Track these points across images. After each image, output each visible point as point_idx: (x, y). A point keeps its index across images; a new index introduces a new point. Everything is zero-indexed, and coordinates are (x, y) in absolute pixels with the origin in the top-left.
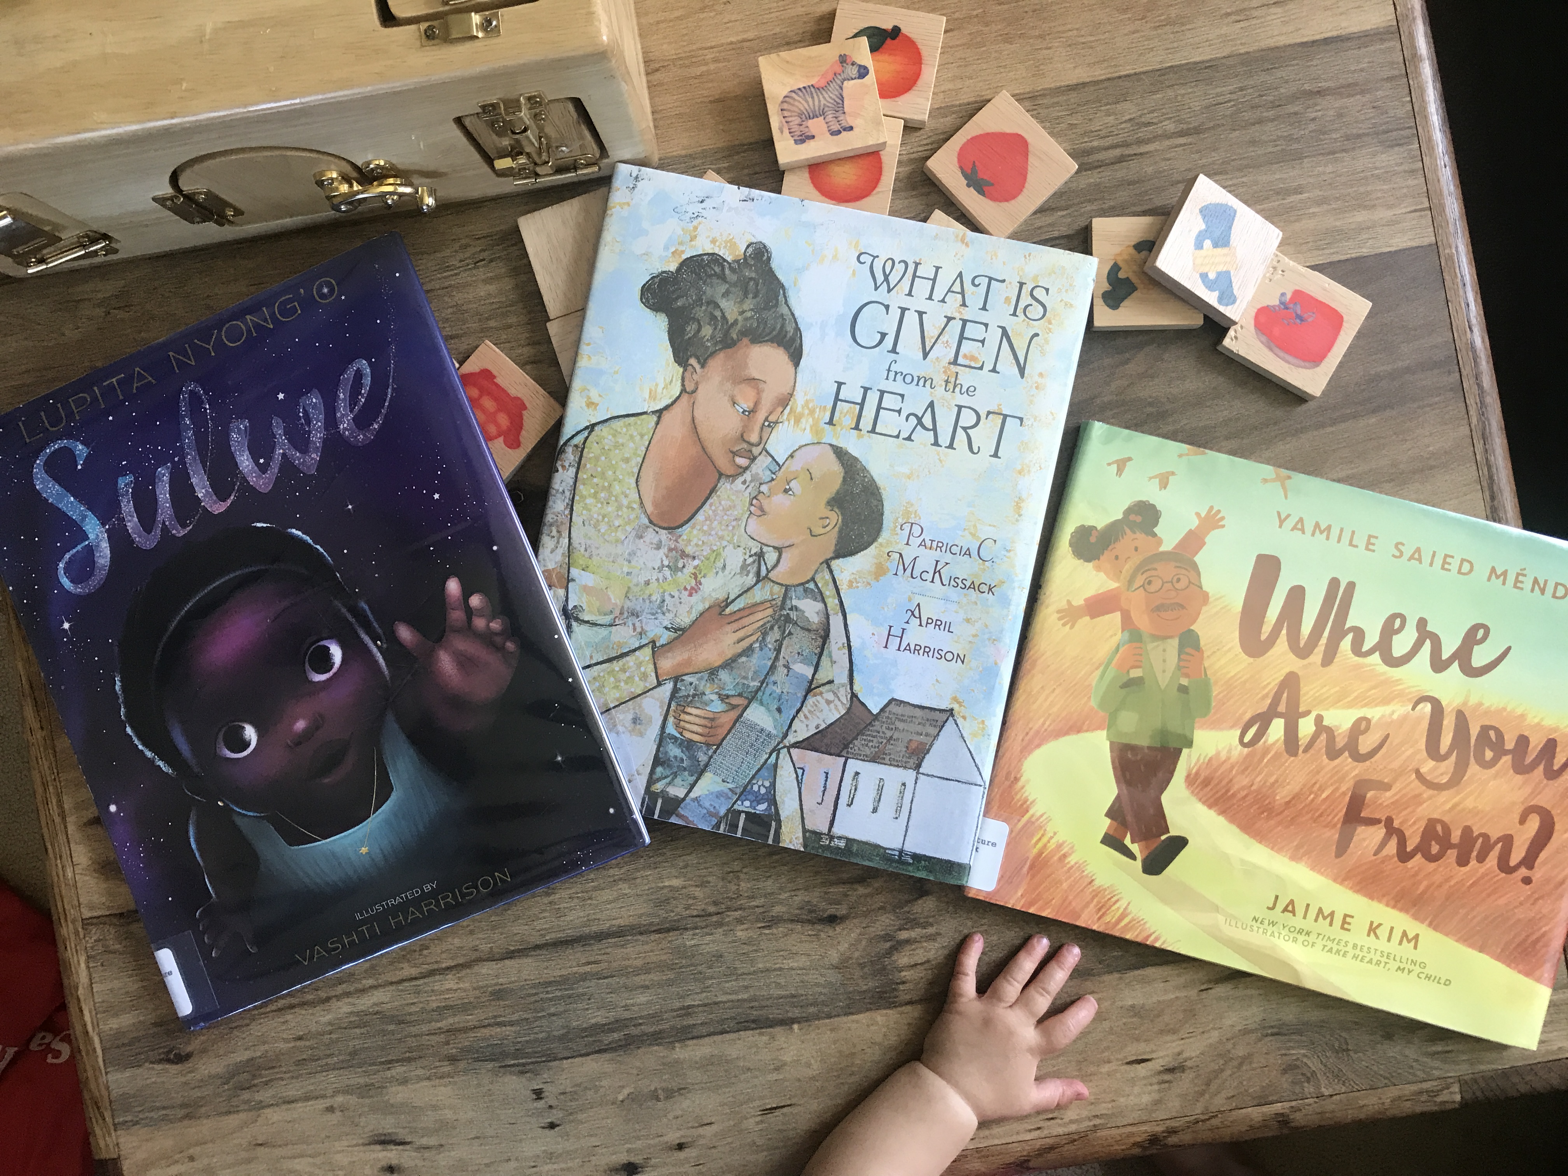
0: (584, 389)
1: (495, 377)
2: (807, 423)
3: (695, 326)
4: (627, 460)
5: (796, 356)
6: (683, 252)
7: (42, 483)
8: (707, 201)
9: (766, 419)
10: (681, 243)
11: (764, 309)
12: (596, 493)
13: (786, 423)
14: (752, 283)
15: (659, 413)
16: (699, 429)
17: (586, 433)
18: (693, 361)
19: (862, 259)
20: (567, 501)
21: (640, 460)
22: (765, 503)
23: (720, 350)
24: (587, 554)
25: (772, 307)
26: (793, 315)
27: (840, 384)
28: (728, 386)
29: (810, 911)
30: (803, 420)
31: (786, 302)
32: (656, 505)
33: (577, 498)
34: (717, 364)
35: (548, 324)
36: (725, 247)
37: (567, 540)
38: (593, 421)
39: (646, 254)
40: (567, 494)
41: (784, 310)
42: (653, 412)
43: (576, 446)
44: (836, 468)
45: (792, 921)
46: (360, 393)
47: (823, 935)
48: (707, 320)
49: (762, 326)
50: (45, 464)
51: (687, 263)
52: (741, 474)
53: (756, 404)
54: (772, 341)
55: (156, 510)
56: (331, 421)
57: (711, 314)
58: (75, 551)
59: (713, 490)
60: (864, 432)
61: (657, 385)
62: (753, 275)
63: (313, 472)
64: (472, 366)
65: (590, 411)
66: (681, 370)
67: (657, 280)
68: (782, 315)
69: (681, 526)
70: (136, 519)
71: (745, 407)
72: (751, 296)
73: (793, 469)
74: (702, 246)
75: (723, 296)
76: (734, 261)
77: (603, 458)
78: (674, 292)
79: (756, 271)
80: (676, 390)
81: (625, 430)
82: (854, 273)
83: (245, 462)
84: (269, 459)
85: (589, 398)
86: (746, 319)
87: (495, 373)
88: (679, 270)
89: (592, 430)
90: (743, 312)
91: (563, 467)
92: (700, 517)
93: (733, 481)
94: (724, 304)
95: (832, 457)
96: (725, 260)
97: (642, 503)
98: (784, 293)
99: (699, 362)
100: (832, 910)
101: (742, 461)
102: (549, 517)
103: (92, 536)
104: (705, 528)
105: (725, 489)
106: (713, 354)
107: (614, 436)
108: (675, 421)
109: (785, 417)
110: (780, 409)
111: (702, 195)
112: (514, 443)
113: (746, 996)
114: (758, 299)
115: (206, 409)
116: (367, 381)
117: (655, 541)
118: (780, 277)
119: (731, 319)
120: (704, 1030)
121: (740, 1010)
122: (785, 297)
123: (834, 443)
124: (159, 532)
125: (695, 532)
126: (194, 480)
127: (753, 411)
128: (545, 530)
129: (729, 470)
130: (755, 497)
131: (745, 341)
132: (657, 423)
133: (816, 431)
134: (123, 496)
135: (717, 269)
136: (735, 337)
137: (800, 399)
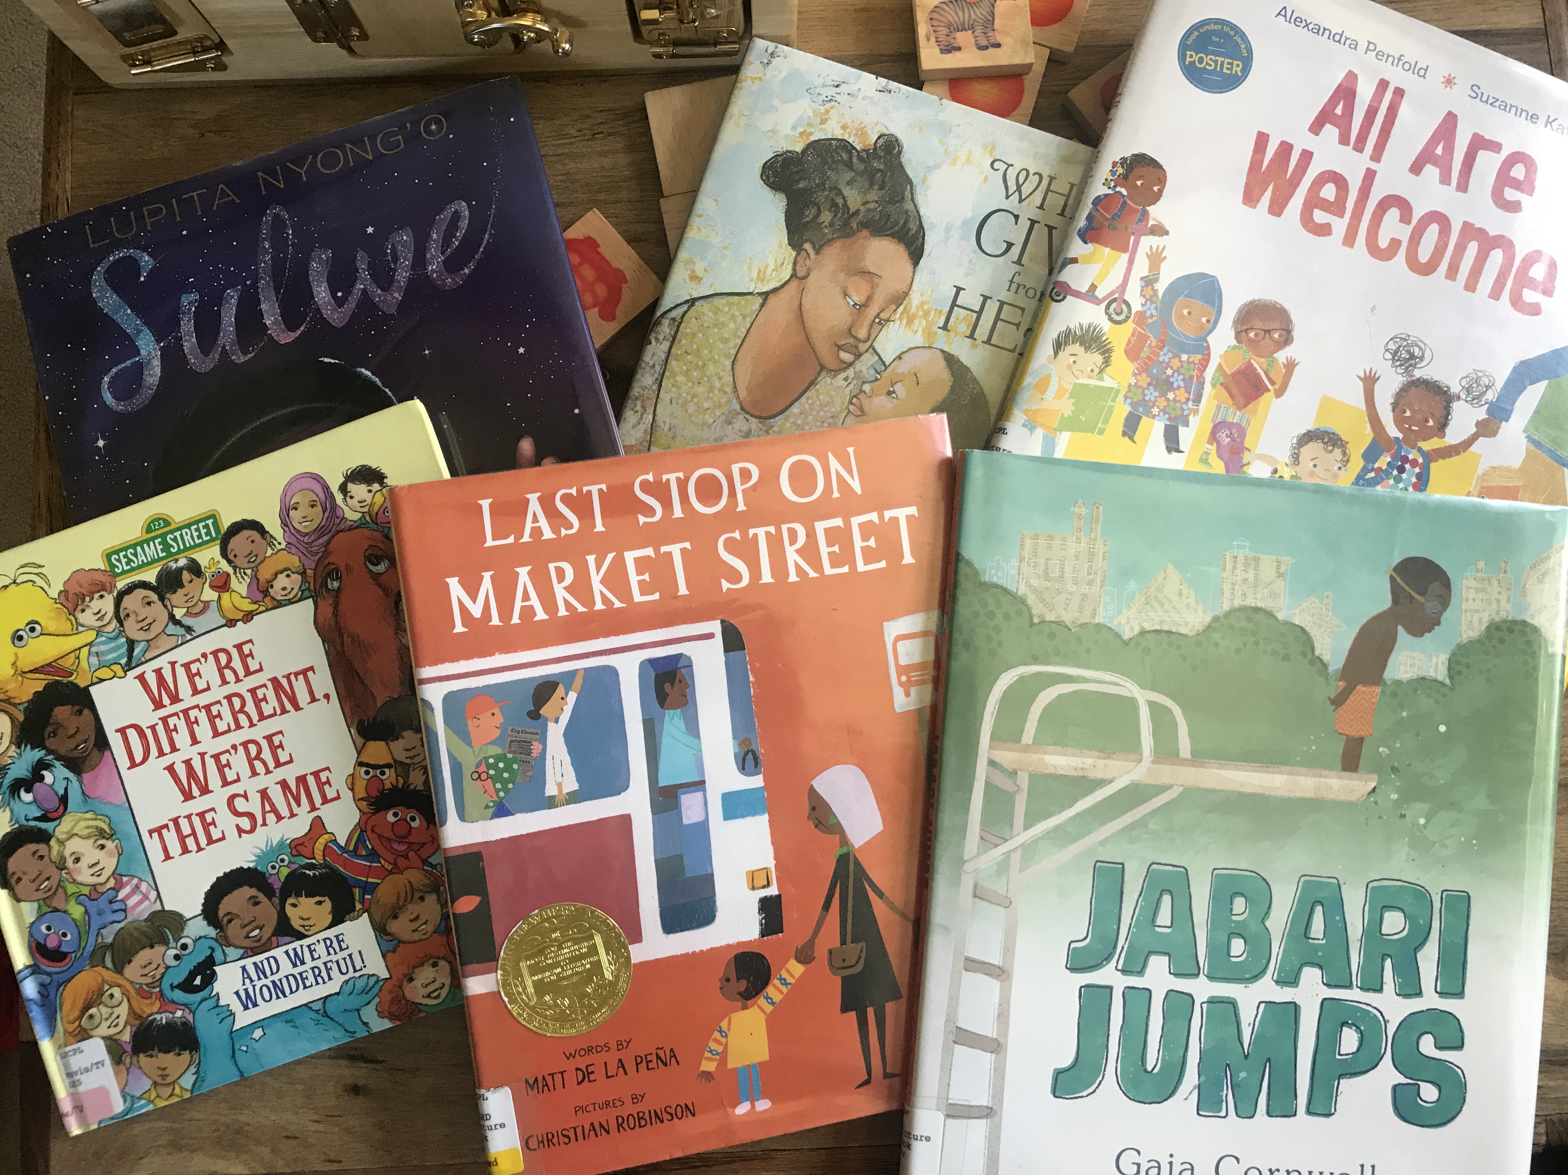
0: (690, 262)
1: (598, 246)
2: (920, 324)
3: (814, 211)
4: (725, 341)
5: (916, 254)
6: (811, 134)
7: (98, 291)
8: (843, 86)
9: (877, 316)
10: (809, 125)
11: (888, 203)
12: (688, 370)
13: (898, 322)
14: (878, 175)
15: (765, 296)
16: (805, 317)
17: (685, 307)
18: (807, 246)
19: (996, 165)
20: (656, 375)
21: (739, 341)
22: (865, 402)
23: (837, 238)
24: (671, 434)
25: (899, 201)
26: (918, 212)
27: (959, 289)
28: (842, 276)
30: (916, 322)
31: (913, 199)
32: (749, 390)
33: (667, 373)
34: (833, 254)
35: (661, 201)
36: (856, 135)
37: (651, 417)
38: (695, 295)
39: (773, 131)
40: (658, 368)
41: (909, 206)
42: (760, 294)
43: (673, 319)
44: (945, 375)
46: (455, 236)
48: (828, 206)
49: (884, 219)
50: (106, 272)
51: (814, 146)
52: (844, 369)
53: (869, 298)
54: (892, 235)
55: (219, 333)
56: (420, 261)
57: (833, 200)
58: (123, 365)
59: (813, 383)
60: (979, 342)
61: (767, 266)
62: (882, 167)
63: (393, 311)
64: (575, 232)
65: (694, 285)
66: (794, 253)
67: (780, 159)
68: (907, 211)
69: (774, 416)
70: (194, 340)
71: (856, 299)
72: (876, 187)
73: (900, 370)
74: (833, 130)
75: (848, 183)
76: (863, 150)
77: (700, 335)
78: (797, 172)
79: (885, 164)
80: (786, 274)
81: (727, 309)
82: (986, 179)
83: (322, 293)
84: (348, 293)
85: (693, 271)
86: (868, 210)
87: (599, 242)
88: (804, 151)
89: (693, 305)
90: (867, 202)
91: (657, 339)
92: (795, 409)
93: (835, 376)
94: (847, 192)
95: (943, 363)
96: (854, 148)
97: (735, 387)
98: (911, 189)
99: (814, 247)
101: (846, 356)
102: (636, 390)
103: (143, 352)
104: (799, 422)
105: (825, 381)
106: (830, 241)
107: (715, 313)
108: (781, 307)
109: (897, 316)
110: (893, 307)
111: (838, 79)
112: (608, 315)
114: (883, 191)
115: (288, 234)
116: (464, 224)
117: (745, 428)
118: (909, 172)
119: (853, 208)
122: (912, 194)
123: (946, 349)
124: (217, 356)
125: (788, 425)
126: (264, 307)
127: (865, 305)
128: (629, 404)
129: (832, 364)
130: (855, 396)
131: (865, 233)
132: (762, 305)
133: (929, 334)
134: (184, 313)
135: (845, 156)
136: (855, 227)
137: (915, 298)
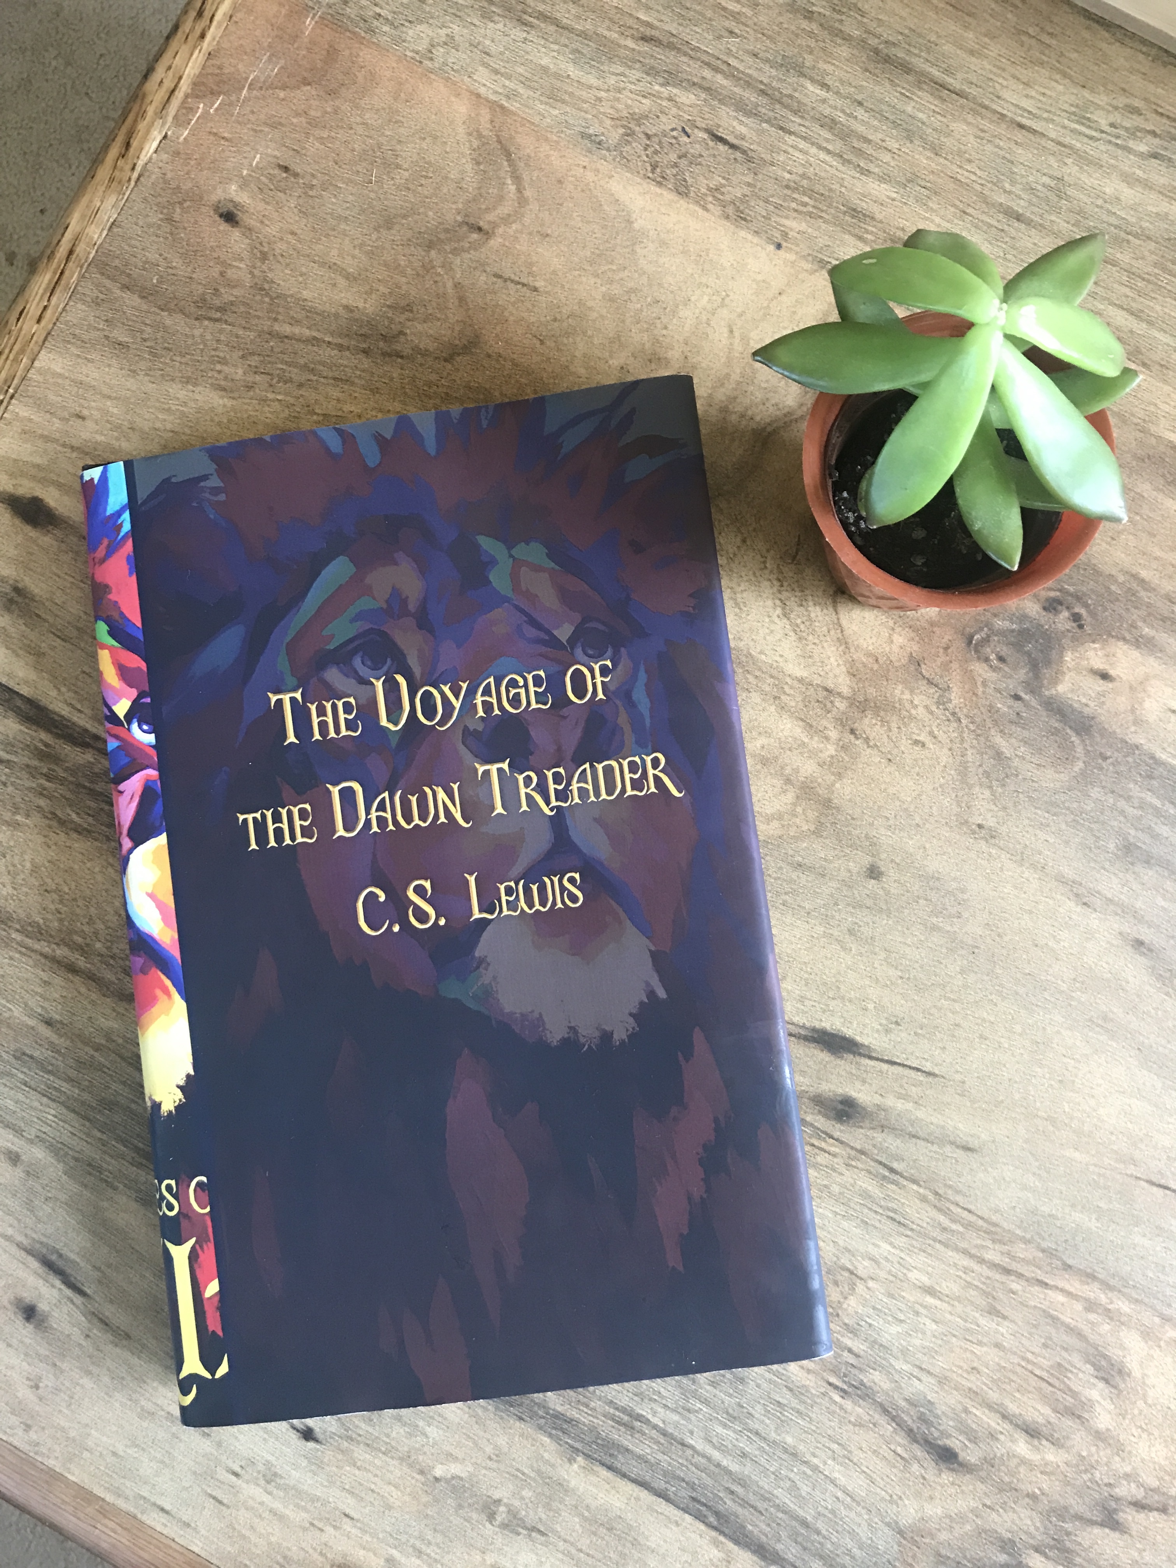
29: (922, 1419)
45: (885, 1411)
47: (915, 1467)
100: (955, 1443)
113: (734, 1467)
120: (635, 1470)
121: (709, 1482)
